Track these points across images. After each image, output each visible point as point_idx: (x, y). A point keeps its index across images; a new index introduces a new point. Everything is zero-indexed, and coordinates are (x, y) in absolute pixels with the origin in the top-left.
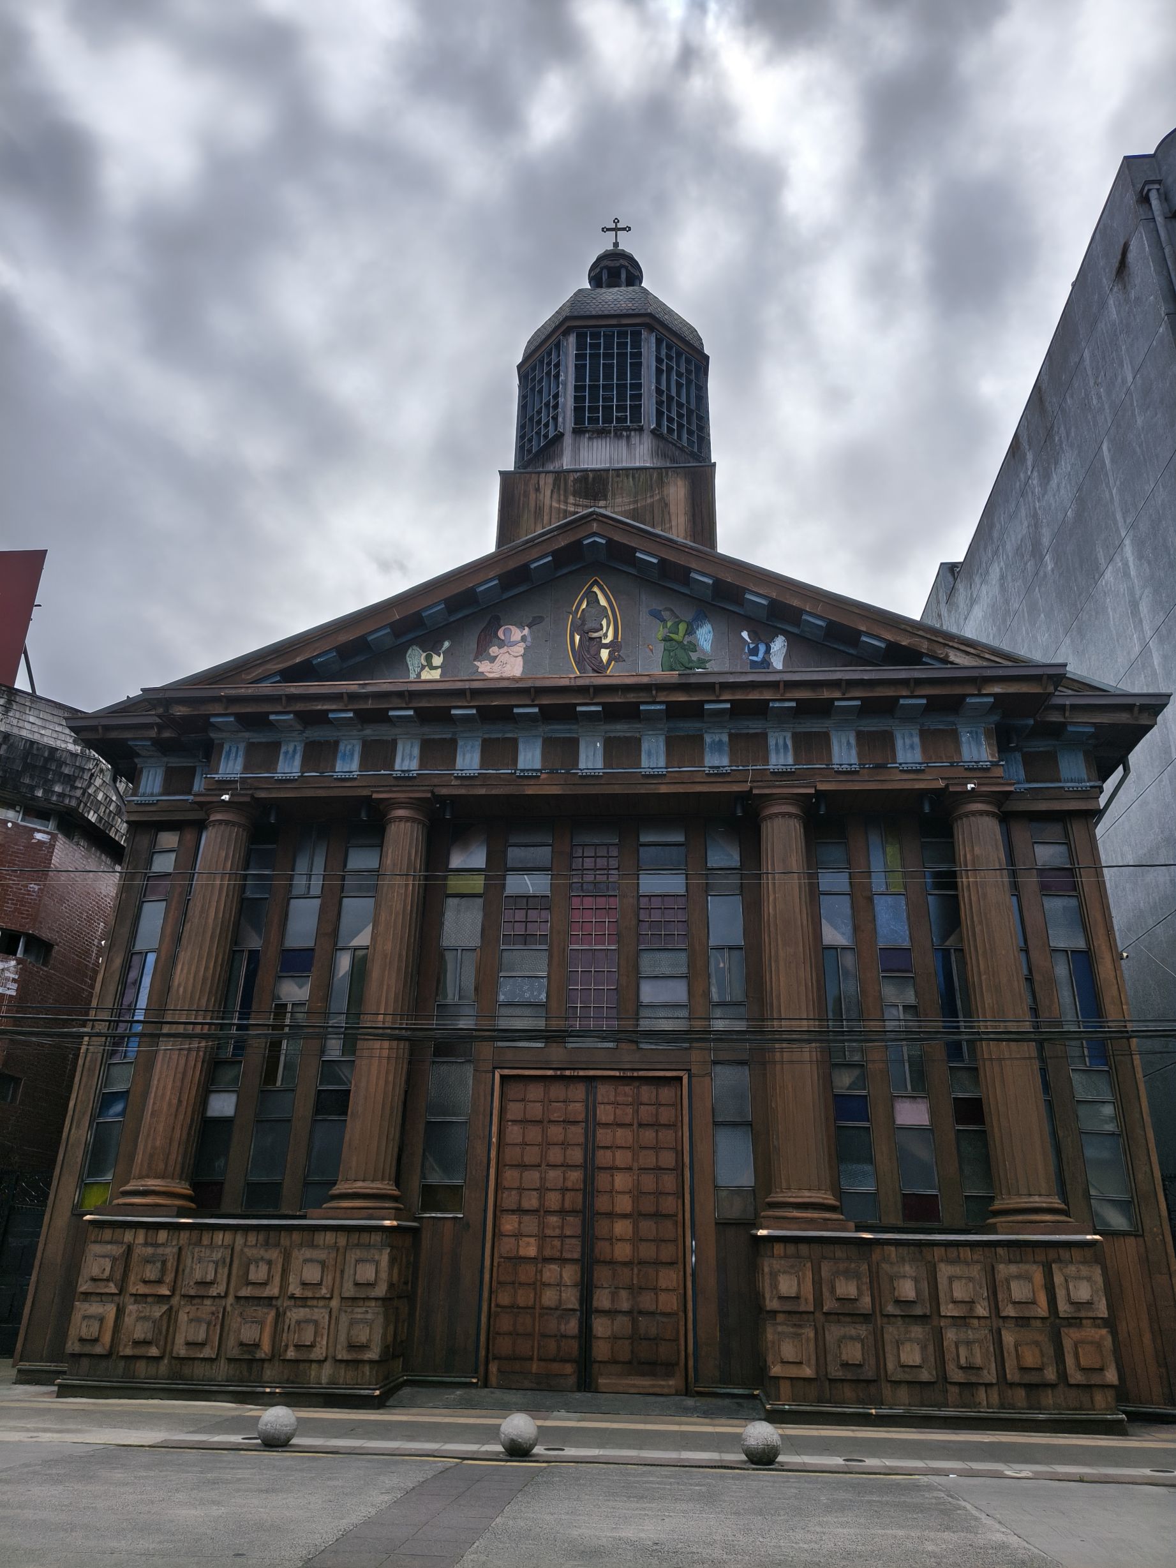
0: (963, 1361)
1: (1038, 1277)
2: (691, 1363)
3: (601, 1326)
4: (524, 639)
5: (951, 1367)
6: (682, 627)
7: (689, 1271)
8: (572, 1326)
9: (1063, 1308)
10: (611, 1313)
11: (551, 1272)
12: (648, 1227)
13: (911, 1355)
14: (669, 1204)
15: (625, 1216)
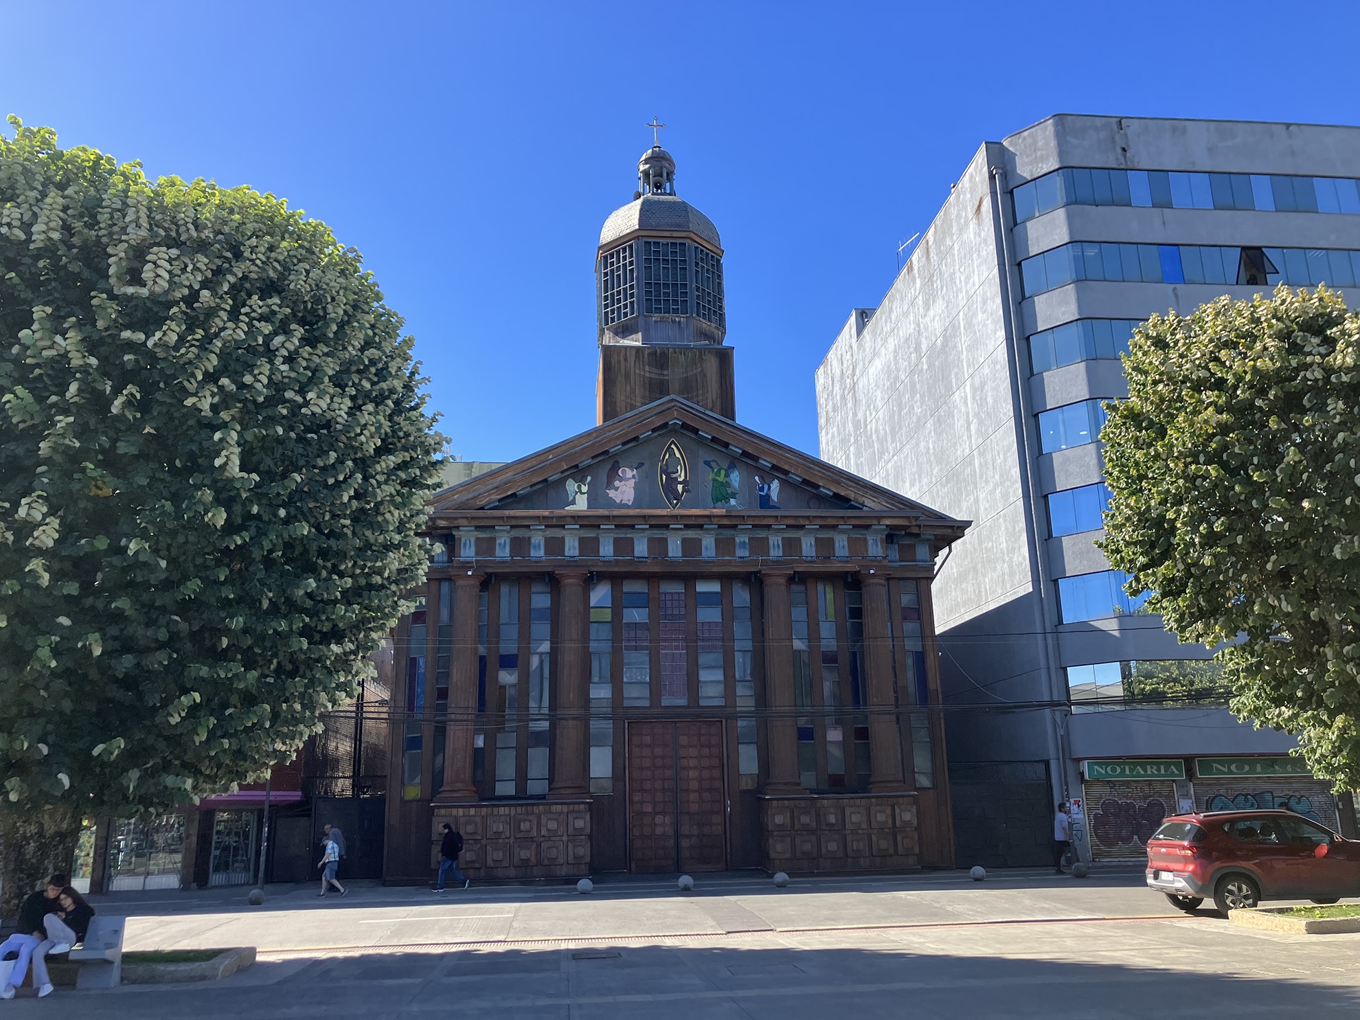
0: (855, 848)
1: (889, 811)
2: (729, 856)
3: (685, 843)
4: (634, 477)
5: (849, 851)
6: (723, 472)
7: (727, 815)
8: (671, 843)
9: (898, 823)
10: (689, 836)
11: (659, 819)
12: (706, 796)
13: (833, 846)
14: (717, 784)
15: (695, 791)
